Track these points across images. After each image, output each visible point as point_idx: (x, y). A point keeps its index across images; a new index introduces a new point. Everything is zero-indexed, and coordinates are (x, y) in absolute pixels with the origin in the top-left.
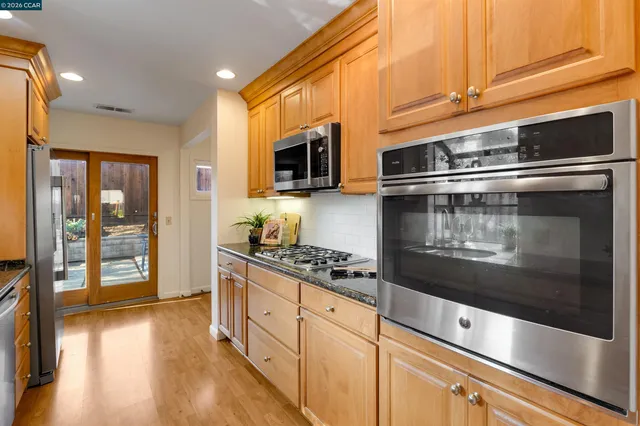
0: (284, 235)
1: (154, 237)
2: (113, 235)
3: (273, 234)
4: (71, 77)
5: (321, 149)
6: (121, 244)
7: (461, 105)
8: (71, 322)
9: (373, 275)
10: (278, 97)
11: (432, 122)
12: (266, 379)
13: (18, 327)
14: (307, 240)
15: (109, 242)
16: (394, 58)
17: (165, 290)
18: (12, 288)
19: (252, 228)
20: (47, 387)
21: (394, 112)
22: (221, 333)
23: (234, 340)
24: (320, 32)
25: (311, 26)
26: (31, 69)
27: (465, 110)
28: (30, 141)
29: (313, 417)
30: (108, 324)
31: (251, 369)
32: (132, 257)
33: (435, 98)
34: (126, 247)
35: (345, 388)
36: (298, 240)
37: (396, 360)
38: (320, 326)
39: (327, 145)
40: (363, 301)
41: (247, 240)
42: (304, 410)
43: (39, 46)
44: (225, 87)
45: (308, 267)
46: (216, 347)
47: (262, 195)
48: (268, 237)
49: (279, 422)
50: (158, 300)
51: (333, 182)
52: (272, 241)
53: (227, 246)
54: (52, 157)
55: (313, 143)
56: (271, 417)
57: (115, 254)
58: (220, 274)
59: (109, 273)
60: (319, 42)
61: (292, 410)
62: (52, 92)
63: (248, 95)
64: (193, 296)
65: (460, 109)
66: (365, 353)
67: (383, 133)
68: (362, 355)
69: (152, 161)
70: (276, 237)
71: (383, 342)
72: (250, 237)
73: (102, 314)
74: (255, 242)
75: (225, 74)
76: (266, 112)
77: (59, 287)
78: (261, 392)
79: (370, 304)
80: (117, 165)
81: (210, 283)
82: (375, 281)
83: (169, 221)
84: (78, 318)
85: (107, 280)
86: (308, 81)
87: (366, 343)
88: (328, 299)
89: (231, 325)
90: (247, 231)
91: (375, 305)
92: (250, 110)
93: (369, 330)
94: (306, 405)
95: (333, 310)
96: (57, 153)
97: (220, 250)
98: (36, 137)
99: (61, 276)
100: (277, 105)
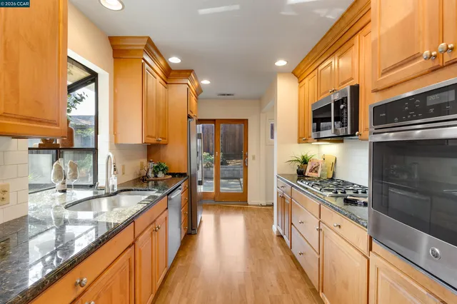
0: (322, 170)
1: (246, 167)
2: (231, 165)
3: (314, 170)
4: (205, 82)
5: (342, 106)
6: (234, 170)
7: (437, 61)
8: (207, 208)
9: (365, 204)
10: (316, 71)
11: (414, 78)
12: (301, 267)
13: (183, 203)
14: (340, 176)
15: (228, 169)
16: (383, 31)
17: (252, 200)
18: (180, 185)
19: (299, 164)
20: (194, 236)
21: (383, 74)
22: (278, 232)
23: (285, 237)
24: (343, 17)
25: (333, 15)
26: (189, 83)
27: (441, 64)
28: (189, 117)
29: (326, 301)
30: (222, 212)
31: (293, 258)
32: (238, 179)
33: (414, 58)
34: (236, 172)
35: (346, 285)
36: (334, 175)
37: (381, 274)
38: (332, 238)
39: (347, 103)
40: (359, 223)
41: (296, 172)
42: (321, 294)
43: (191, 71)
44: (282, 71)
45: (328, 194)
46: (275, 241)
47: (306, 141)
48: (311, 171)
49: (305, 296)
50: (248, 205)
51: (351, 131)
52: (314, 175)
53: (283, 175)
54: (197, 124)
55: (335, 102)
56: (301, 292)
57: (231, 176)
58: (278, 193)
59: (225, 186)
60: (343, 24)
61: (315, 292)
62: (199, 91)
63: (297, 73)
64: (267, 206)
65: (436, 64)
66: (360, 263)
67: (376, 91)
68: (358, 264)
69: (245, 122)
70: (316, 172)
71: (372, 257)
72: (297, 171)
73: (220, 207)
74: (301, 174)
75: (281, 63)
76: (309, 83)
77: (201, 189)
78: (297, 274)
79: (363, 226)
80: (233, 125)
81: (273, 199)
82: (367, 209)
83: (254, 158)
84: (210, 207)
85: (223, 189)
86: (337, 55)
87: (360, 255)
88: (337, 218)
89: (283, 228)
90: (296, 166)
91: (366, 227)
92: (300, 82)
93: (364, 246)
94: (323, 292)
95: (340, 226)
96: (200, 121)
97: (278, 177)
98: (192, 115)
99: (200, 183)
100: (316, 77)
